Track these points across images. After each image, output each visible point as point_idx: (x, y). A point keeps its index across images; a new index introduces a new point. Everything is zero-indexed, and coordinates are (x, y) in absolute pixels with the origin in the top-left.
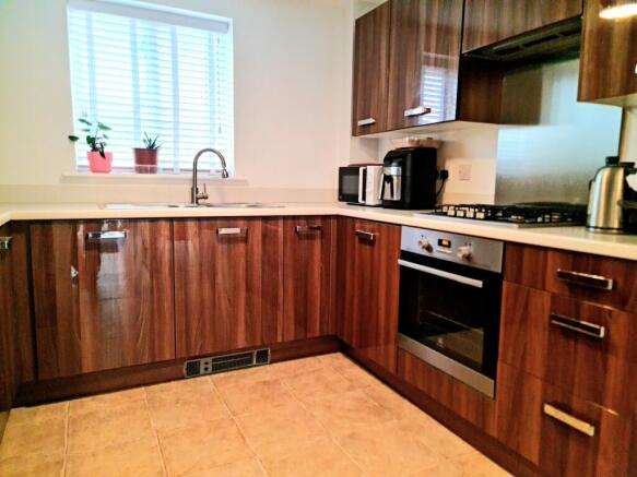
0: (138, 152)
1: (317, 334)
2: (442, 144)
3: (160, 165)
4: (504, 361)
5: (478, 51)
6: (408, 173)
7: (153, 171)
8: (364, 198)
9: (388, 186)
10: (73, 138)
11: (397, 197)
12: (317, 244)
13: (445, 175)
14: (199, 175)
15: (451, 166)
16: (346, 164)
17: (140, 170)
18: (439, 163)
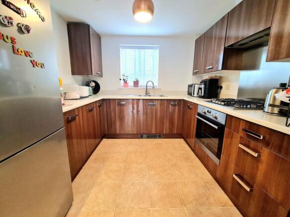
0: (134, 82)
1: (176, 132)
2: (221, 77)
3: (139, 85)
4: (223, 155)
5: (231, 45)
6: (207, 87)
7: (137, 87)
8: (194, 94)
9: (200, 91)
10: (120, 79)
11: (203, 95)
12: (177, 107)
13: (221, 87)
14: (148, 87)
15: (224, 85)
16: (190, 84)
17: (134, 86)
18: (219, 84)
